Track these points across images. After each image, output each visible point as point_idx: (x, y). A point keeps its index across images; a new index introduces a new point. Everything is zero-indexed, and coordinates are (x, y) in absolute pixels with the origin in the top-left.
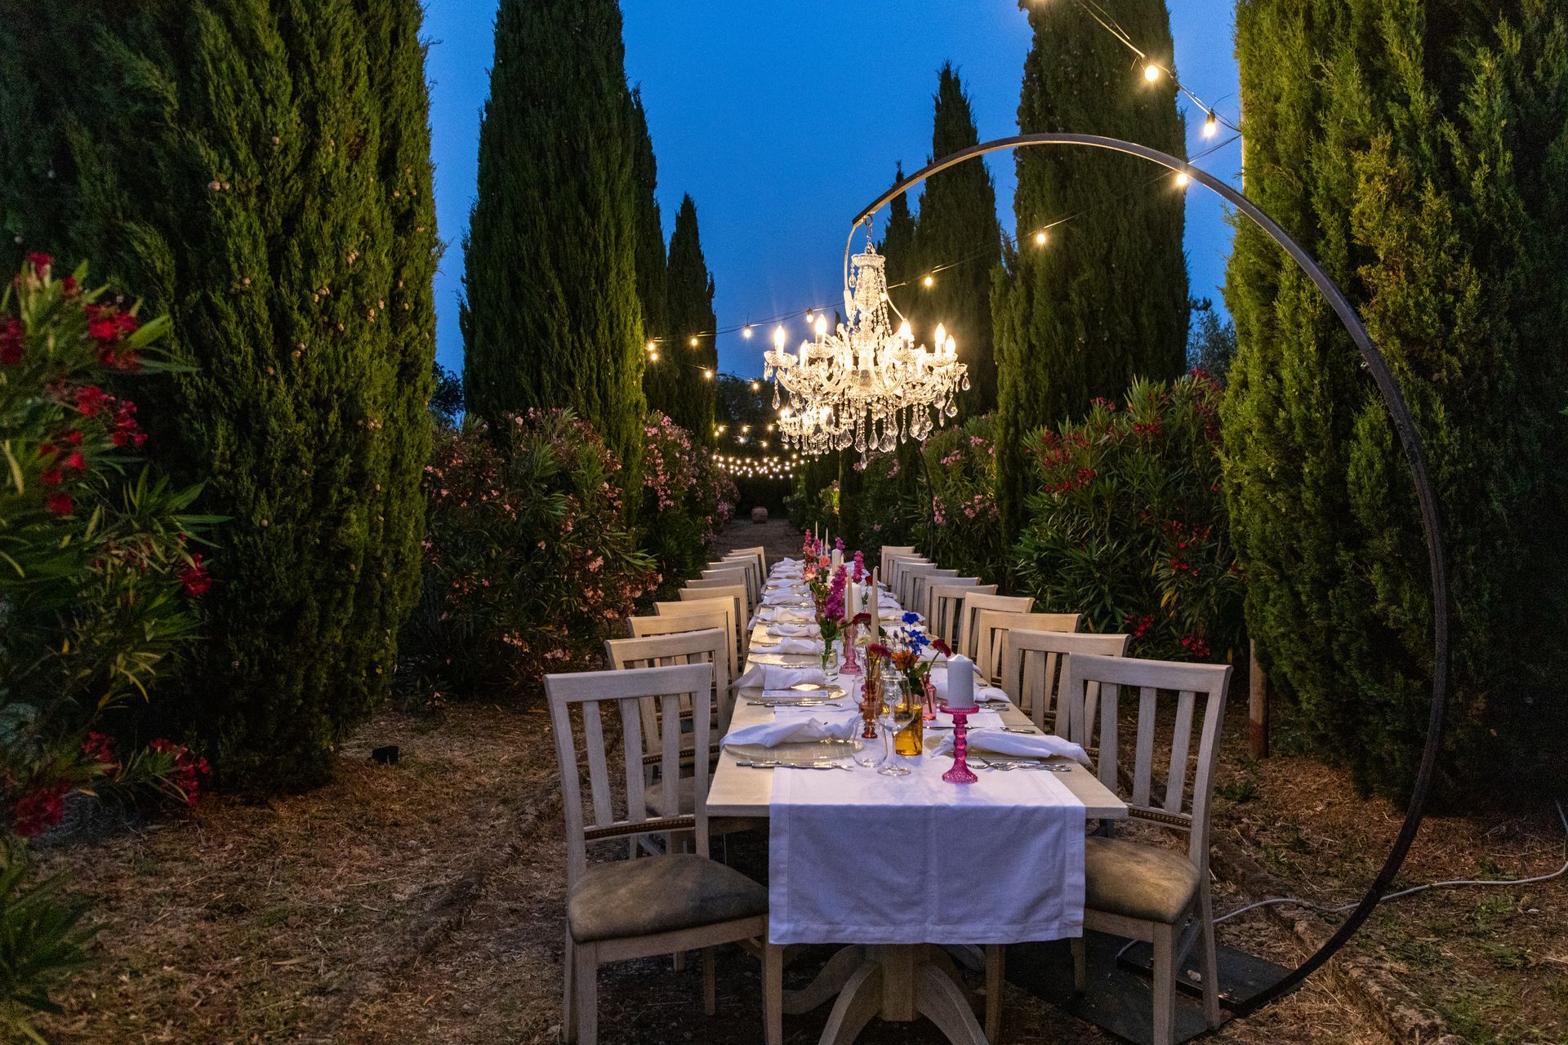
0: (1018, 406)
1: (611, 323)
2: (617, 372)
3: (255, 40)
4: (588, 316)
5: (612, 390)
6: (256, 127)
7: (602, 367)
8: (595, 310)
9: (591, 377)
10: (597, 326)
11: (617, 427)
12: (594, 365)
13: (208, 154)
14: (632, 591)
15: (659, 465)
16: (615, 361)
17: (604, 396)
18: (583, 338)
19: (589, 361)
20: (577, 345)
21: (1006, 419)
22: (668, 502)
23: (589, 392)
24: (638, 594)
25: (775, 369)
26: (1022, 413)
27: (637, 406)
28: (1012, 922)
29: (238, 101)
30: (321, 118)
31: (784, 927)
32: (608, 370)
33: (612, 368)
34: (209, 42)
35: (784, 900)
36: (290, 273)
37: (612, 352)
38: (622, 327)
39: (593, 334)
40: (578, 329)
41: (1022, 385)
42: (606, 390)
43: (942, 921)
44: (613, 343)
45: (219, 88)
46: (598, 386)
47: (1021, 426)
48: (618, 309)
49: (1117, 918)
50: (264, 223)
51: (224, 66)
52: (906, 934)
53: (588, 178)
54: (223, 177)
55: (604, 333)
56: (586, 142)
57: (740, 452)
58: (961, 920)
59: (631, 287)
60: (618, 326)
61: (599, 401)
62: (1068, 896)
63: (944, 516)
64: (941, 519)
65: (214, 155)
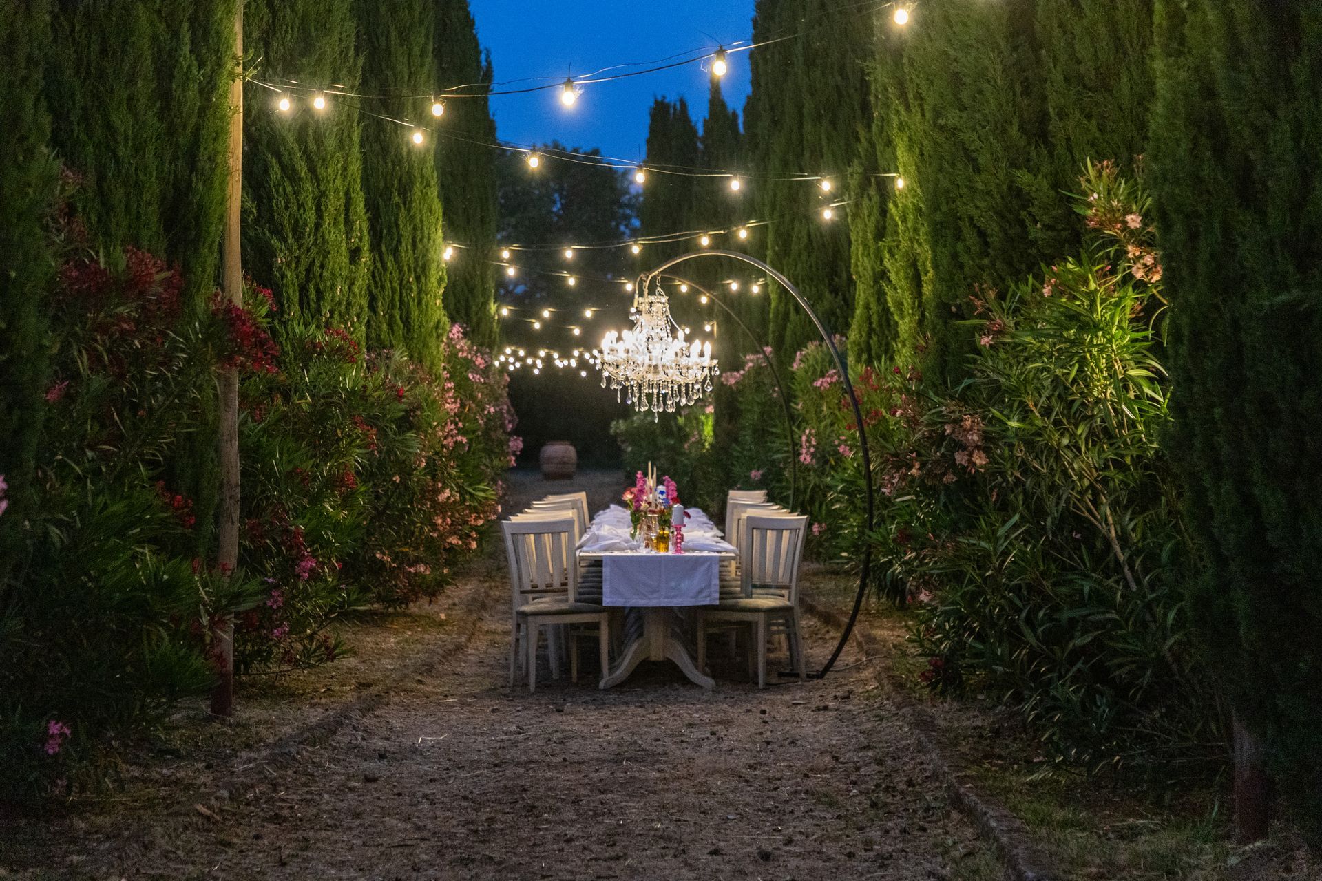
0: (871, 331)
1: (414, 239)
2: (420, 292)
3: (294, 170)
4: (389, 231)
5: (415, 313)
6: (296, 221)
7: (404, 286)
8: (397, 226)
9: (393, 299)
10: (399, 242)
11: (420, 353)
12: (396, 285)
13: (274, 242)
14: (476, 519)
15: (449, 390)
16: (418, 279)
17: (406, 321)
18: (385, 257)
19: (391, 282)
20: (379, 264)
21: (859, 344)
22: (459, 438)
23: (392, 316)
24: (480, 522)
25: (603, 364)
26: (875, 338)
27: (437, 327)
28: (692, 598)
29: (287, 207)
30: (323, 208)
31: (609, 600)
32: (411, 289)
33: (415, 288)
34: (273, 176)
35: (608, 590)
36: (308, 304)
37: (415, 270)
38: (425, 240)
39: (395, 252)
40: (379, 245)
41: (873, 306)
42: (408, 313)
43: (667, 597)
44: (416, 260)
45: (279, 203)
46: (400, 309)
47: (873, 353)
48: (422, 221)
49: (745, 614)
50: (297, 278)
51: (281, 189)
52: (653, 603)
53: (391, 78)
54: (282, 255)
55: (407, 251)
56: (388, 39)
57: (531, 342)
58: (674, 597)
59: (434, 192)
60: (421, 240)
61: (402, 325)
62: (713, 589)
63: (813, 455)
64: (809, 459)
65: (278, 244)
